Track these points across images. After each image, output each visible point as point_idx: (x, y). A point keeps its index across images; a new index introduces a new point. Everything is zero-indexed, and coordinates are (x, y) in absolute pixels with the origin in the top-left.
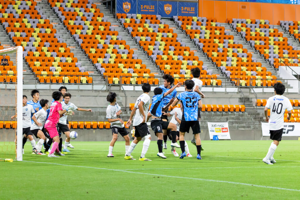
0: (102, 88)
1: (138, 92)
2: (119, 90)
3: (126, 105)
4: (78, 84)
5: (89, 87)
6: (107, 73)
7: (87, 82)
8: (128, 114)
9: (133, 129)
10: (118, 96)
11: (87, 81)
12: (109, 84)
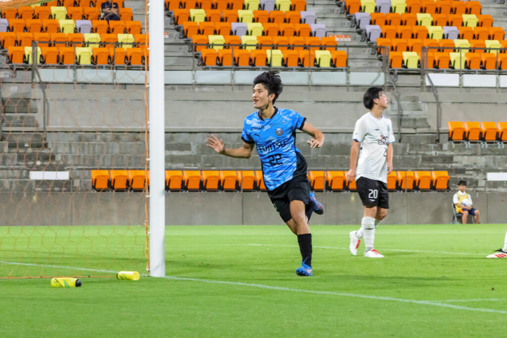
0: (372, 80)
1: (472, 89)
2: (419, 85)
3: (438, 126)
4: (307, 70)
5: (339, 78)
6: (387, 40)
7: (333, 63)
8: (445, 151)
9: (458, 191)
10: (419, 101)
11: (332, 61)
12: (393, 68)
